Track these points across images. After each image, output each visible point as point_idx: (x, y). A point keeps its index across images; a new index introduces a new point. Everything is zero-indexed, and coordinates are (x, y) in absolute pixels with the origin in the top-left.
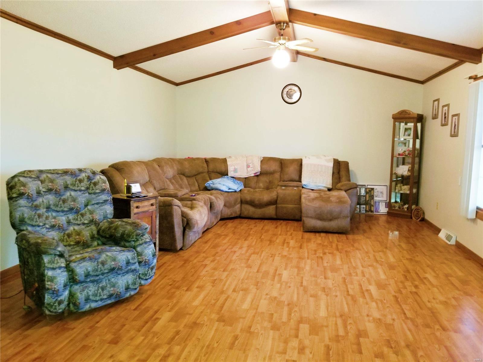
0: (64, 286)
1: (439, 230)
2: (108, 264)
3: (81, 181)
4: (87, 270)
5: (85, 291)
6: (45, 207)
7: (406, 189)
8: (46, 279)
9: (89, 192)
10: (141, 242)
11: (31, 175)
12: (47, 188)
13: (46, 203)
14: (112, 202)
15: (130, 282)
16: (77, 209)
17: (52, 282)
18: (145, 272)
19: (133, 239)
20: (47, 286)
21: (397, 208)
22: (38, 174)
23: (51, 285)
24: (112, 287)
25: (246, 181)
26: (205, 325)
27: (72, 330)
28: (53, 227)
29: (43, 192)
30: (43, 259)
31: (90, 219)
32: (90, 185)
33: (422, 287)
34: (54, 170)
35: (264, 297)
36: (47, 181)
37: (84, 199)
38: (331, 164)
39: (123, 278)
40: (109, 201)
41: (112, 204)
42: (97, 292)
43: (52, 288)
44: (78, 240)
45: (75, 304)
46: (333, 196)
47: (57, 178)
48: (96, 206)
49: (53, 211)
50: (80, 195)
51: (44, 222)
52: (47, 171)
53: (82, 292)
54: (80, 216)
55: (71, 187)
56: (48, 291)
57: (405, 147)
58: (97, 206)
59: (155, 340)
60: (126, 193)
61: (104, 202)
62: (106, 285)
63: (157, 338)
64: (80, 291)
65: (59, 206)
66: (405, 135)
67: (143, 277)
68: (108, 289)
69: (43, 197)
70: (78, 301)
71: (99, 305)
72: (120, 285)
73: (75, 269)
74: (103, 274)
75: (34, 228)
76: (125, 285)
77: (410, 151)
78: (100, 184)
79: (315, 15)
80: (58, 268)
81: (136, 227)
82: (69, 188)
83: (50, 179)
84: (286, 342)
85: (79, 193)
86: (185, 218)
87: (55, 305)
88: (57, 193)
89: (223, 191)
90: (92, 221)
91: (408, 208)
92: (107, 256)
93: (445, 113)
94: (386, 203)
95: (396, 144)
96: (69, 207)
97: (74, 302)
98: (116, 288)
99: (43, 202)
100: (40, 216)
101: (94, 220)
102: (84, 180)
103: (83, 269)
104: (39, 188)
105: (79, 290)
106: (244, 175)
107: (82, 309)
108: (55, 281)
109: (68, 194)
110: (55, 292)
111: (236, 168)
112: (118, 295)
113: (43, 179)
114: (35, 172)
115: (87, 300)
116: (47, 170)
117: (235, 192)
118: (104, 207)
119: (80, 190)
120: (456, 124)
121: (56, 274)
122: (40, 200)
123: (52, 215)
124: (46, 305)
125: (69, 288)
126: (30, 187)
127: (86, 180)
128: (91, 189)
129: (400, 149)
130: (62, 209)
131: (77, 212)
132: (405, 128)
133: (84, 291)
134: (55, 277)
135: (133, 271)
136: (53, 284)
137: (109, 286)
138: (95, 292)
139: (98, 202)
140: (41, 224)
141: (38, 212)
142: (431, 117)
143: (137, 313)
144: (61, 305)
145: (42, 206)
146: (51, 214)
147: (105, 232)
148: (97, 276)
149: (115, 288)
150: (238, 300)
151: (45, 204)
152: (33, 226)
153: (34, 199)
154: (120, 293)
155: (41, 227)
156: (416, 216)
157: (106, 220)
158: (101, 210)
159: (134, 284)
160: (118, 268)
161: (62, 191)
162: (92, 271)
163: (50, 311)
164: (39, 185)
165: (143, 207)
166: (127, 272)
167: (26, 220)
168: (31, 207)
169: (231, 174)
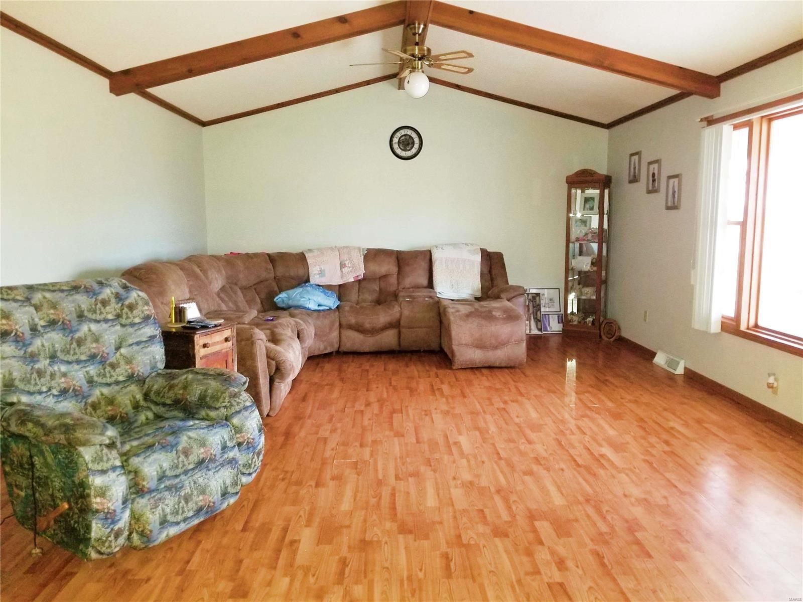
0: (124, 502)
1: (653, 355)
2: (194, 453)
3: (105, 303)
4: (161, 468)
5: (160, 507)
6: (48, 356)
7: (589, 293)
8: (92, 493)
9: (122, 322)
10: (237, 408)
11: (15, 295)
12: (47, 319)
13: (49, 349)
14: (162, 340)
15: (228, 482)
16: (102, 356)
17: (103, 497)
18: (248, 461)
19: (224, 404)
20: (95, 506)
21: (575, 323)
22: (27, 293)
23: (102, 504)
24: (201, 494)
25: (341, 291)
26: (383, 543)
27: (146, 583)
28: (64, 392)
29: (42, 326)
30: (80, 455)
31: (129, 373)
32: (122, 310)
33: (674, 441)
34: (53, 284)
35: (452, 483)
36: (45, 305)
37: (114, 337)
38: (478, 258)
39: (217, 475)
40: (158, 337)
41: (163, 343)
42: (179, 507)
43: (104, 509)
44: (110, 413)
45: (142, 534)
46: (495, 308)
47: (63, 299)
48: (135, 348)
49: (61, 363)
50: (106, 330)
51: (48, 385)
52: (42, 287)
53: (154, 510)
54: (108, 369)
55: (90, 315)
56: (98, 514)
57: (585, 228)
58: (138, 347)
59: (312, 580)
60: (176, 321)
61: (150, 340)
62: (192, 491)
63: (314, 575)
64: (151, 509)
65: (72, 352)
66: (586, 209)
67: (244, 471)
68: (195, 498)
69: (43, 337)
70: (149, 528)
71: (182, 529)
72: (214, 489)
73: (141, 467)
74: (186, 472)
75: (32, 397)
76: (221, 487)
77: (594, 233)
78: (140, 308)
79: (471, 12)
80: (111, 469)
81: (228, 382)
82: (86, 317)
83: (50, 302)
84: (529, 553)
85: (105, 326)
86: (273, 359)
87: (109, 541)
88: (66, 327)
89: (311, 310)
90: (131, 377)
91: (593, 323)
92: (190, 438)
93: (654, 175)
94: (558, 316)
95: (573, 223)
96: (88, 353)
97: (140, 529)
98: (208, 495)
99: (43, 346)
100: (40, 373)
101: (136, 374)
102: (110, 301)
103: (155, 468)
104: (33, 320)
105: (149, 507)
106: (337, 281)
107: (155, 540)
108: (108, 494)
109: (85, 328)
110: (109, 516)
111: (323, 269)
112: (211, 508)
113: (38, 303)
114: (21, 290)
115: (164, 522)
116: (40, 285)
117: (330, 309)
118: (149, 349)
119: (106, 321)
120: (676, 190)
121: (110, 481)
122: (38, 342)
123: (59, 370)
124: (93, 542)
125: (130, 506)
126: (17, 320)
127: (113, 300)
128: (124, 316)
129: (577, 231)
130: (75, 357)
131: (102, 362)
132: (585, 198)
133: (158, 507)
134: (107, 487)
135: (232, 462)
136: (105, 501)
137: (195, 493)
138: (174, 506)
139: (138, 340)
140: (44, 389)
141: (36, 366)
142: (627, 181)
143: (250, 536)
144: (119, 540)
145: (42, 355)
146: (58, 368)
147: (161, 395)
148: (176, 476)
149: (206, 495)
150: (413, 491)
151: (47, 349)
152: (30, 393)
153: (27, 342)
154: (214, 503)
155: (44, 395)
156: (609, 334)
157: (156, 373)
158: (145, 354)
159: (235, 484)
160: (210, 458)
161: (74, 323)
162: (170, 469)
163: (100, 553)
164: (32, 314)
165: (215, 344)
166: (222, 465)
167: (17, 383)
168: (24, 358)
169: (315, 279)
